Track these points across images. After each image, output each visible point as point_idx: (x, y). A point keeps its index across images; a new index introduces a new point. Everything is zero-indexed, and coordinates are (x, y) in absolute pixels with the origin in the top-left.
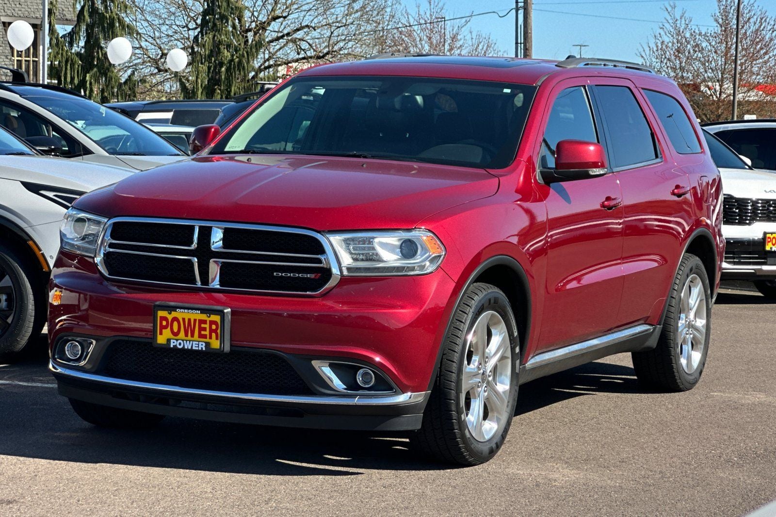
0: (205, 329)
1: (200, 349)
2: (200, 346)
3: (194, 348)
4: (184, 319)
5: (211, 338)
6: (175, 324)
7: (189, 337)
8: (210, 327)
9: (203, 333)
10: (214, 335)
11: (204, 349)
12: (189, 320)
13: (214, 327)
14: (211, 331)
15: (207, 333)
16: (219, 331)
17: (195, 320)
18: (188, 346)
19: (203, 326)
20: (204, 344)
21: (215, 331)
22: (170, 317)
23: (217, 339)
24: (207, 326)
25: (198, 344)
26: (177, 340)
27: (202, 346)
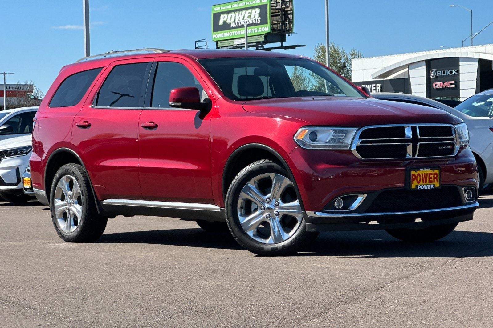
0: (431, 178)
1: (431, 188)
2: (431, 187)
3: (429, 188)
4: (422, 174)
5: (434, 182)
6: (419, 177)
7: (425, 183)
8: (434, 176)
9: (431, 180)
10: (436, 180)
11: (433, 188)
12: (425, 174)
13: (436, 176)
14: (434, 178)
15: (432, 180)
16: (438, 178)
17: (427, 174)
18: (426, 187)
19: (431, 176)
20: (433, 185)
21: (436, 178)
22: (416, 174)
23: (437, 182)
24: (432, 176)
25: (430, 186)
26: (421, 185)
27: (432, 187)
